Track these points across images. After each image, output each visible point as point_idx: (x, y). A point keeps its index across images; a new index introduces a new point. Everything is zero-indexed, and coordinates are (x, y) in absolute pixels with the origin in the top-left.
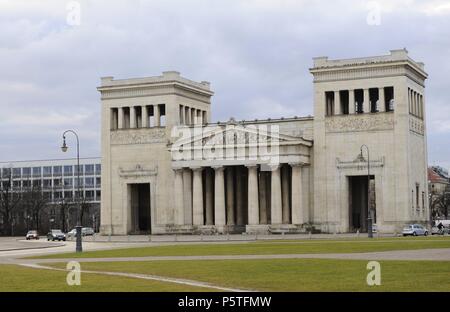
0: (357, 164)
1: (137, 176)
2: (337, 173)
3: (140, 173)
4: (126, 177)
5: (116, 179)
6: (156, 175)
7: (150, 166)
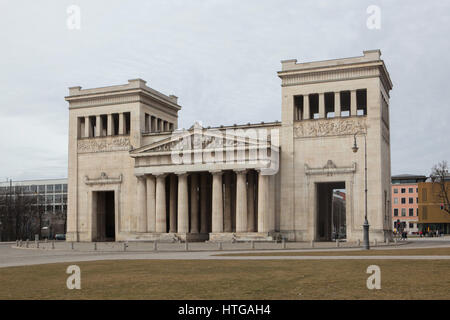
0: (326, 170)
1: (102, 184)
2: (305, 179)
3: (104, 181)
4: (92, 185)
5: (82, 187)
6: (121, 182)
7: (115, 174)
